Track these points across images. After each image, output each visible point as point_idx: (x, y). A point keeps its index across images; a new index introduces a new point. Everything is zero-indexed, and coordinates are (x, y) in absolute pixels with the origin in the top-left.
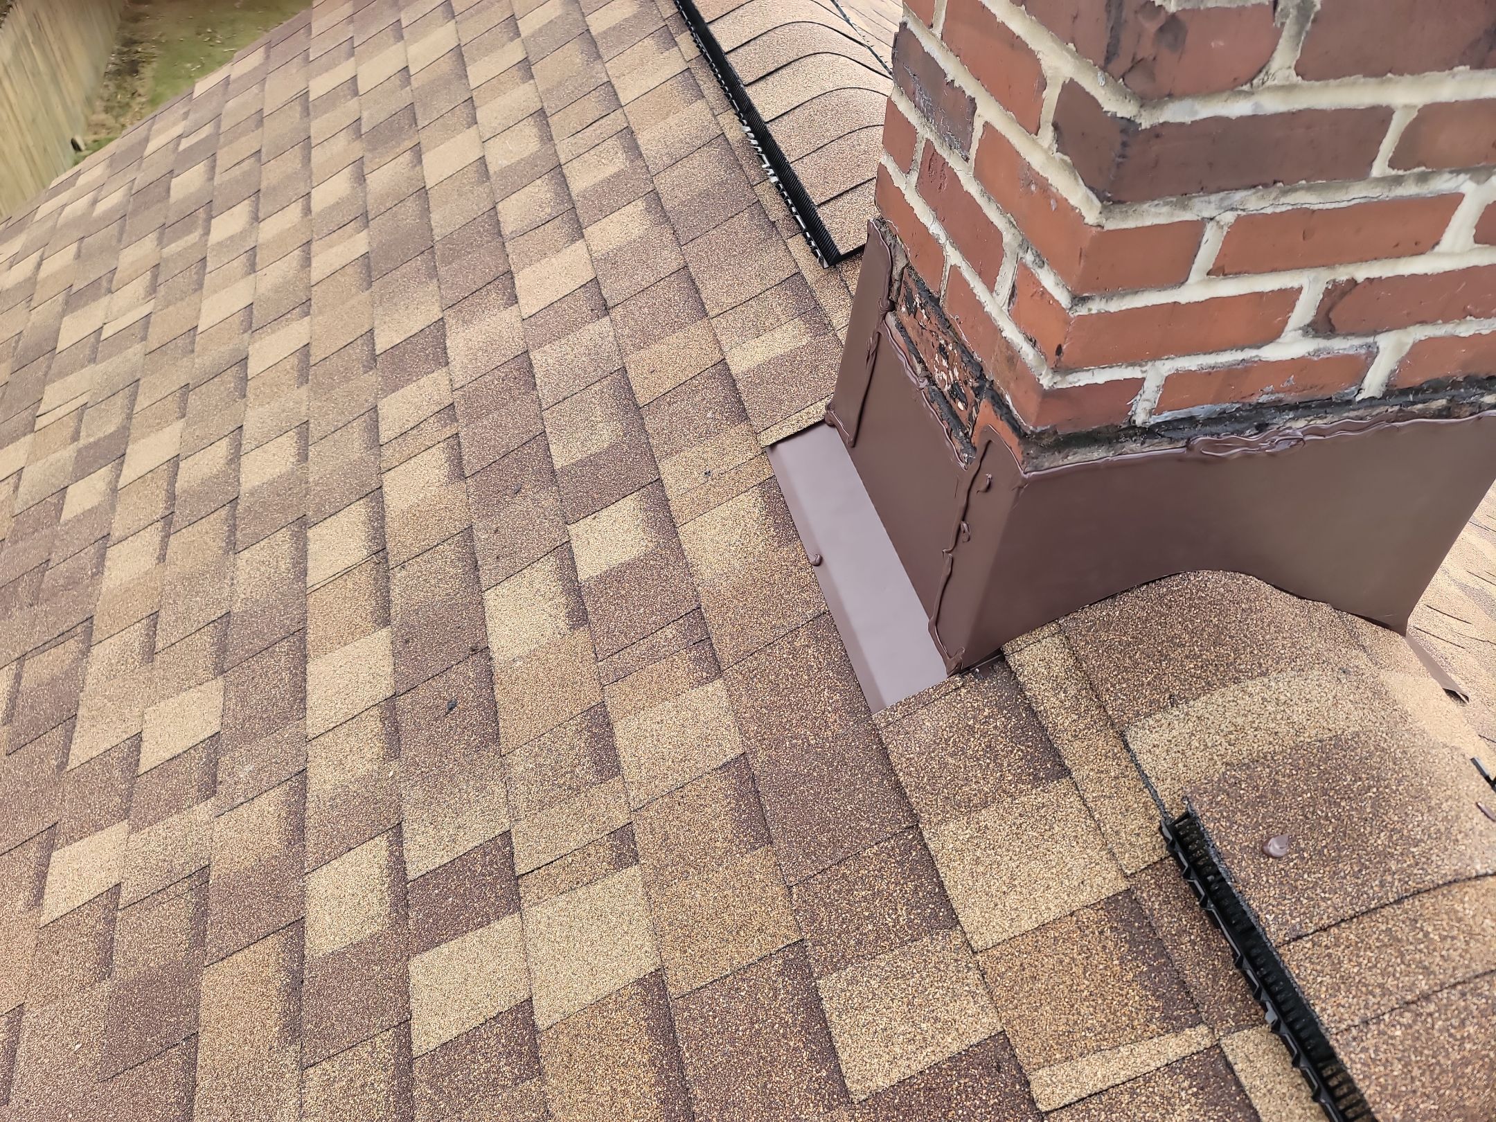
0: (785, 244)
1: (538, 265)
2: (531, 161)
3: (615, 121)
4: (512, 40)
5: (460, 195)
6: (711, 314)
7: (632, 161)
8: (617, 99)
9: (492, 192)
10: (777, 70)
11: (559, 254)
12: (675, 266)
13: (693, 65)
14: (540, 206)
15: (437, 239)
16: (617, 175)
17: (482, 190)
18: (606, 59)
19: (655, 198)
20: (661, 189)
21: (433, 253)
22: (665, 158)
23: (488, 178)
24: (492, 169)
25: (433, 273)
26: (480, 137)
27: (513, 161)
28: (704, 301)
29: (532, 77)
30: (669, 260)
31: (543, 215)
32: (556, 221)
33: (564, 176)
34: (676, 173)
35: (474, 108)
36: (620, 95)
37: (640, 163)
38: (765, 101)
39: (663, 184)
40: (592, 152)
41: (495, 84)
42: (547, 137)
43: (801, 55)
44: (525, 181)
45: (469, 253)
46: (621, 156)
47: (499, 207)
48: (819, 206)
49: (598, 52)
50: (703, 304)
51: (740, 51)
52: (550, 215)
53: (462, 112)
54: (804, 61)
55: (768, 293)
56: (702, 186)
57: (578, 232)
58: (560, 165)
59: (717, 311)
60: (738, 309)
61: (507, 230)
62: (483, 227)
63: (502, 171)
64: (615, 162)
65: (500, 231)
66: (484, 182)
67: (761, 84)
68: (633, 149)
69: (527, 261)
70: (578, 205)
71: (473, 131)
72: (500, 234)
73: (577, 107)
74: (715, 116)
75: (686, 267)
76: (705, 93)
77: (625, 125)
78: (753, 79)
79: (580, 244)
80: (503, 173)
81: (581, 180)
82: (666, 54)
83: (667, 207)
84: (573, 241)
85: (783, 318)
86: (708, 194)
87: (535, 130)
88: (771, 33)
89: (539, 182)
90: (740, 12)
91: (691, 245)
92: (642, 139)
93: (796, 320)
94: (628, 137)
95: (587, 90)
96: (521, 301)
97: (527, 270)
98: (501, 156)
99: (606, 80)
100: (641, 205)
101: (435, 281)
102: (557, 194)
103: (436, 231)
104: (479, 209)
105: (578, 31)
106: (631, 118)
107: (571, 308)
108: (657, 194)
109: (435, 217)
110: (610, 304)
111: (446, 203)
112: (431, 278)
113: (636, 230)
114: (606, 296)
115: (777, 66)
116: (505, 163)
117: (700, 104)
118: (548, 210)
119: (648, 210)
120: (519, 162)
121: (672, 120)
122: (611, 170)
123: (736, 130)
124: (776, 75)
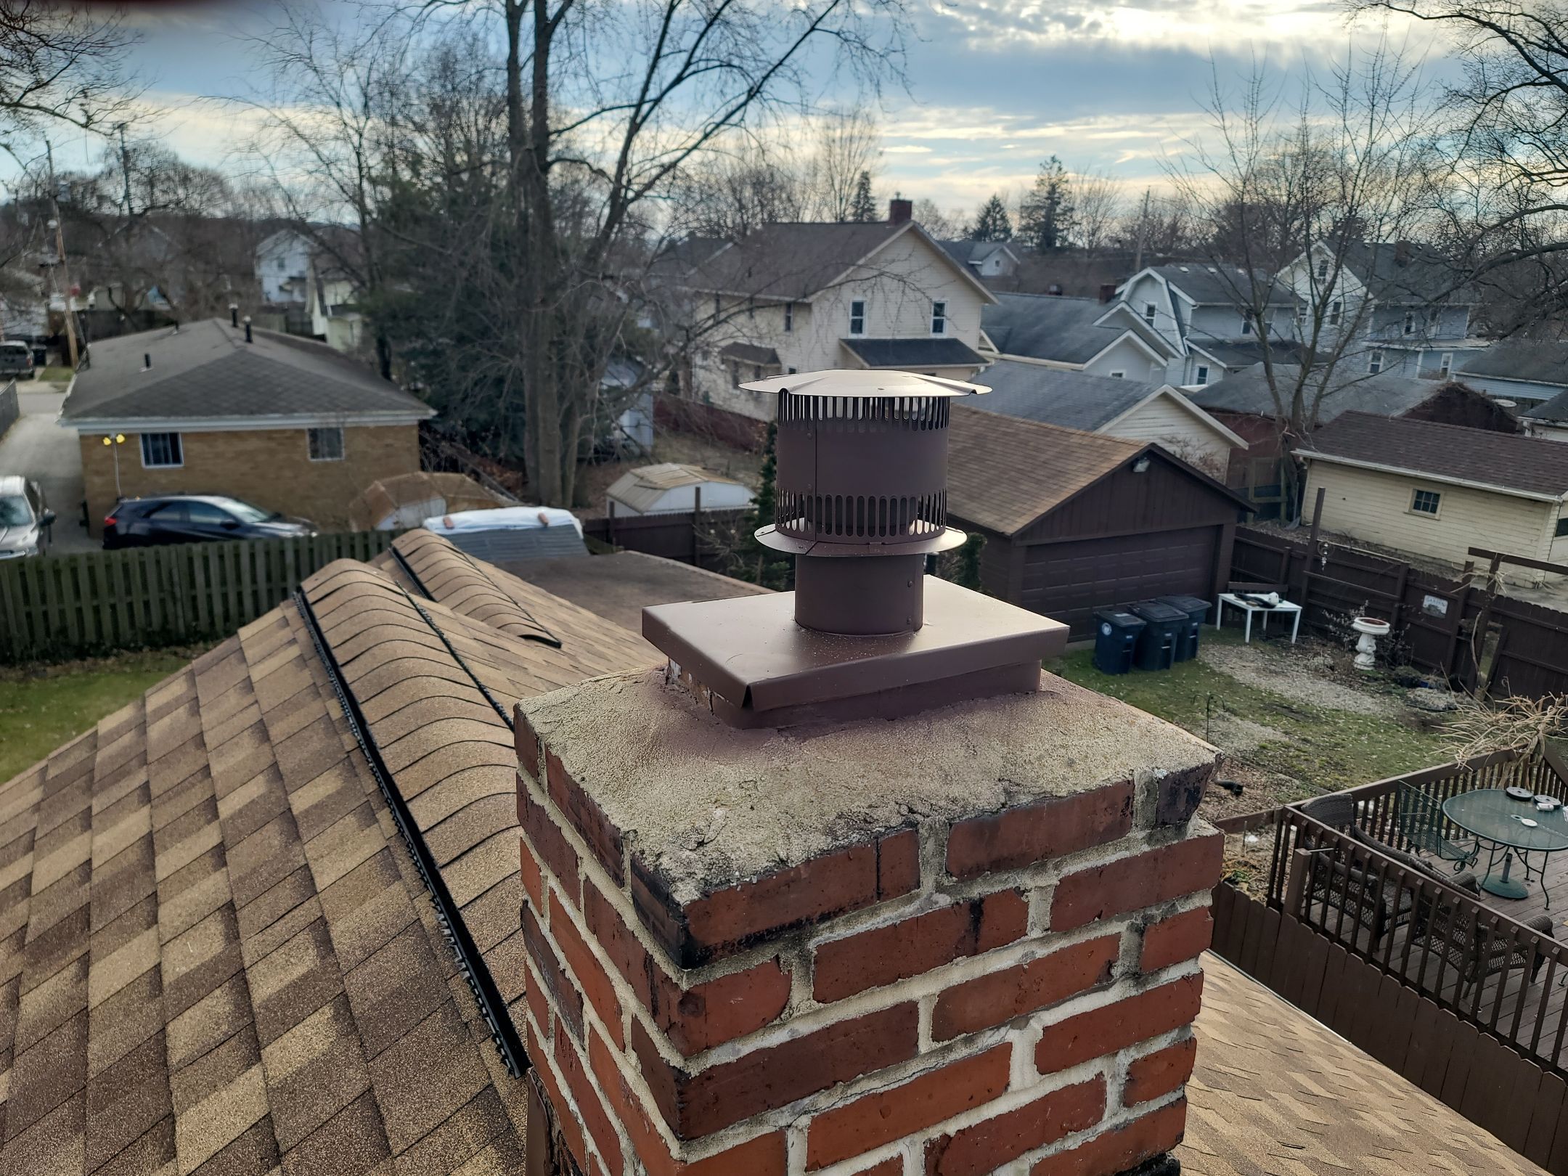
0: (478, 1049)
1: (205, 1102)
2: (211, 966)
3: (309, 911)
4: (209, 822)
5: (126, 1016)
6: (396, 1151)
7: (323, 958)
8: (314, 884)
9: (163, 1009)
10: (471, 849)
11: (232, 1086)
12: (359, 1088)
13: (392, 843)
14: (216, 1024)
15: (92, 1076)
16: (304, 977)
17: (153, 1007)
18: (305, 839)
19: (343, 1003)
20: (352, 991)
21: (84, 1096)
22: (357, 953)
23: (161, 990)
24: (168, 979)
25: (80, 1126)
26: (159, 940)
27: (192, 967)
28: (388, 1134)
29: (225, 864)
30: (353, 1082)
31: (218, 1035)
32: (233, 1042)
33: (246, 982)
34: (369, 970)
35: (157, 904)
36: (317, 880)
37: (331, 960)
38: (460, 886)
39: (354, 983)
40: (281, 951)
41: (184, 877)
42: (233, 936)
43: (494, 831)
44: (202, 992)
45: (127, 1093)
46: (312, 952)
47: (170, 1028)
48: (510, 1004)
49: (297, 832)
50: (387, 1139)
51: (437, 829)
52: (225, 1034)
53: (143, 912)
54: (498, 837)
55: (458, 1115)
56: (396, 983)
57: (255, 1056)
58: (244, 969)
59: (402, 1146)
60: (426, 1141)
61: (175, 1058)
62: (147, 1056)
63: (177, 981)
64: (304, 961)
65: (166, 1060)
66: (156, 996)
67: (456, 865)
68: (325, 943)
69: (193, 1097)
70: (259, 1018)
71: (152, 933)
72: (165, 1063)
73: (270, 898)
74: (412, 900)
75: (370, 1089)
76: (404, 873)
77: (319, 914)
78: (447, 860)
79: (256, 1069)
80: (179, 984)
81: (265, 987)
82: (367, 831)
83: (356, 1013)
84: (249, 1066)
85: (474, 1147)
86: (398, 993)
87: (221, 927)
88: (467, 810)
89: (218, 992)
90: (438, 788)
91: (378, 1060)
92: (337, 930)
93: (488, 1148)
94: (321, 930)
95: (282, 875)
96: (181, 1155)
97: (192, 1111)
98: (178, 964)
99: (303, 863)
100: (328, 1011)
101: (81, 1135)
102: (237, 1006)
103: (94, 1066)
104: (146, 1032)
105: (278, 810)
106: (326, 907)
107: (238, 1157)
108: (347, 997)
109: (94, 1047)
110: (283, 1149)
111: (109, 1027)
112: (77, 1131)
113: (321, 1046)
114: (278, 1138)
115: (471, 844)
116: (184, 969)
117: (397, 887)
118: (225, 1028)
119: (336, 1018)
120: (199, 968)
121: (369, 906)
122: (300, 970)
123: (431, 918)
124: (471, 854)
